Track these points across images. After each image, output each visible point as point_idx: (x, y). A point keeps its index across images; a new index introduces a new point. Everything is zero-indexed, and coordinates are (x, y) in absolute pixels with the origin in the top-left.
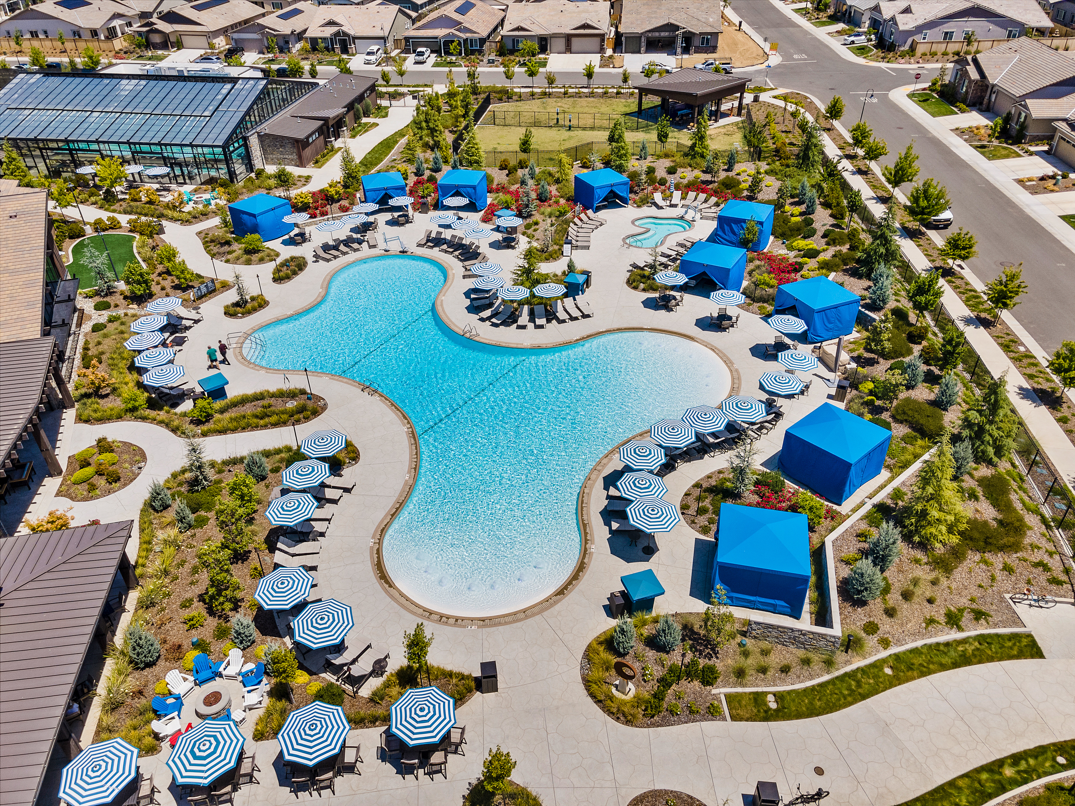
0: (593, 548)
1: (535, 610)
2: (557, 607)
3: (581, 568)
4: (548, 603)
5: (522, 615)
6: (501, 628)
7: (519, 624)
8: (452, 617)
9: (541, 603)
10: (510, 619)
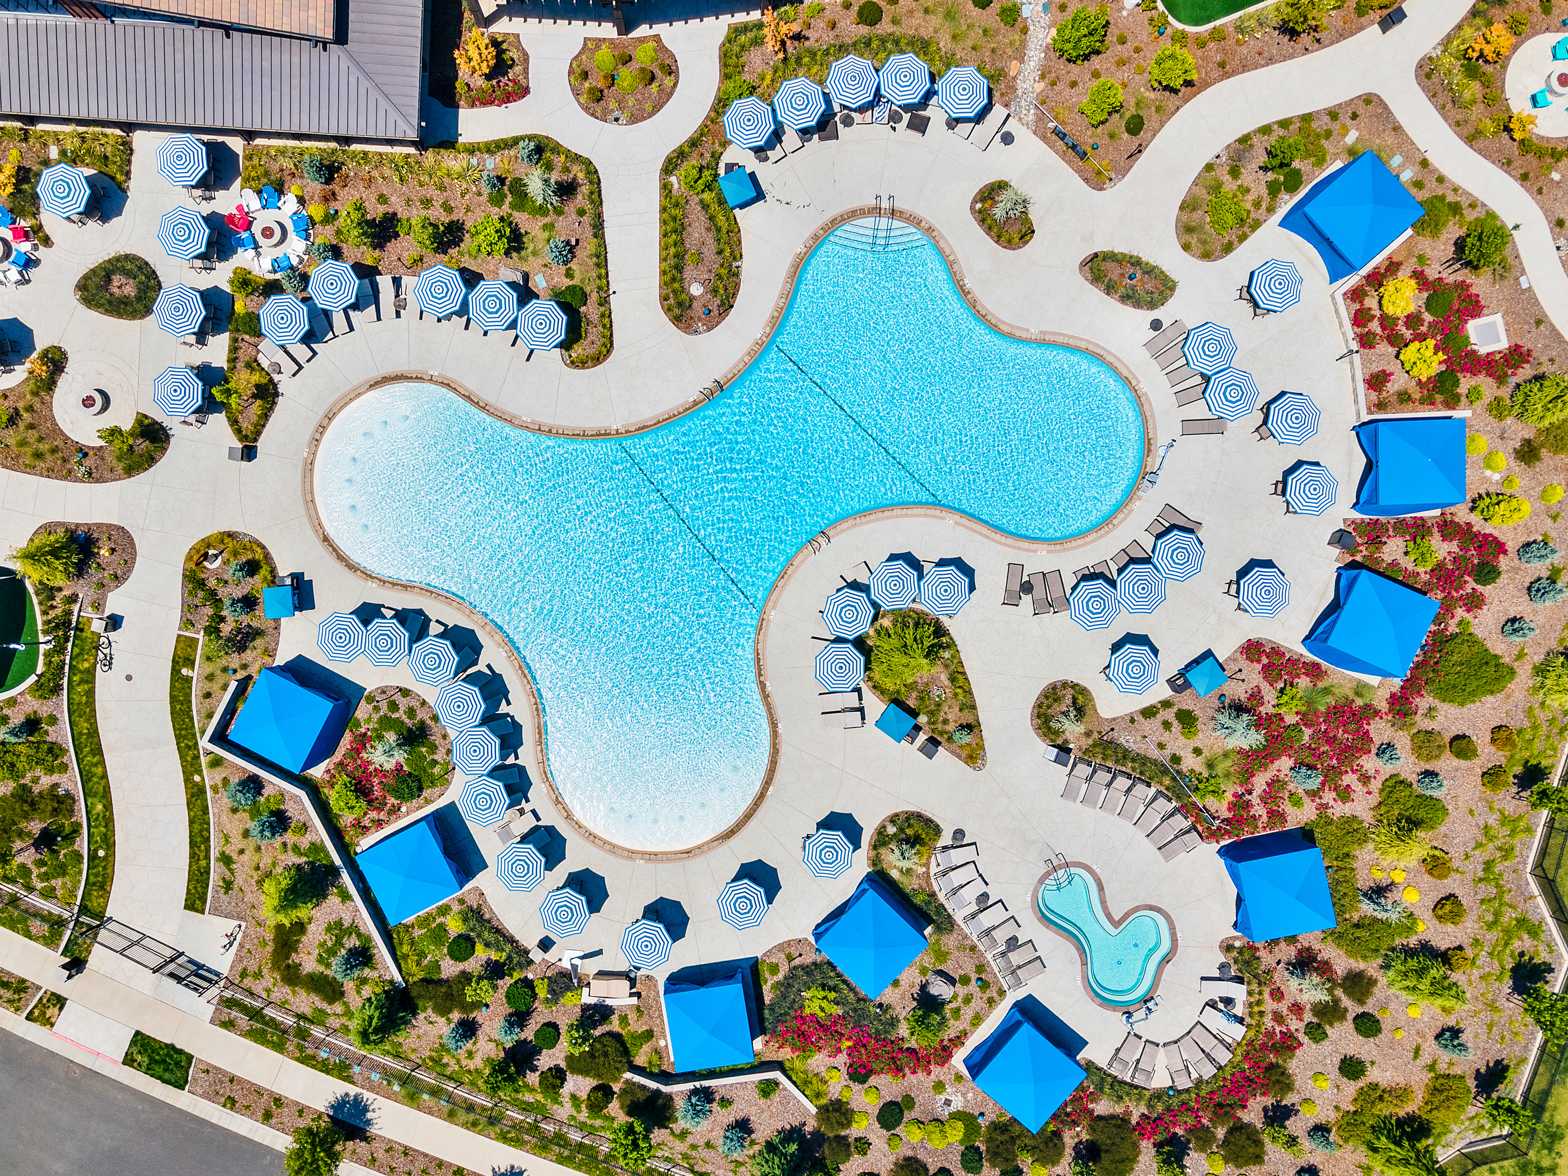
0: (373, 585)
1: (312, 511)
2: (310, 532)
3: (352, 567)
4: (318, 526)
5: (309, 498)
6: (299, 477)
7: (299, 493)
8: (321, 438)
9: (318, 518)
10: (308, 487)
